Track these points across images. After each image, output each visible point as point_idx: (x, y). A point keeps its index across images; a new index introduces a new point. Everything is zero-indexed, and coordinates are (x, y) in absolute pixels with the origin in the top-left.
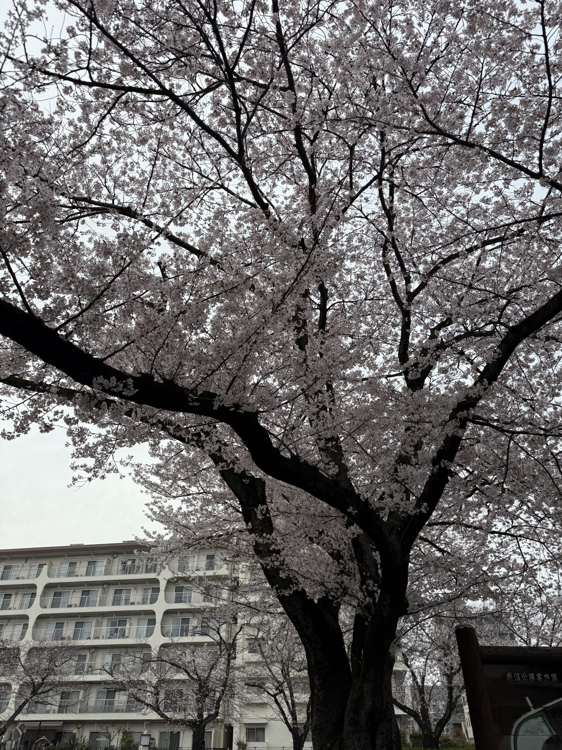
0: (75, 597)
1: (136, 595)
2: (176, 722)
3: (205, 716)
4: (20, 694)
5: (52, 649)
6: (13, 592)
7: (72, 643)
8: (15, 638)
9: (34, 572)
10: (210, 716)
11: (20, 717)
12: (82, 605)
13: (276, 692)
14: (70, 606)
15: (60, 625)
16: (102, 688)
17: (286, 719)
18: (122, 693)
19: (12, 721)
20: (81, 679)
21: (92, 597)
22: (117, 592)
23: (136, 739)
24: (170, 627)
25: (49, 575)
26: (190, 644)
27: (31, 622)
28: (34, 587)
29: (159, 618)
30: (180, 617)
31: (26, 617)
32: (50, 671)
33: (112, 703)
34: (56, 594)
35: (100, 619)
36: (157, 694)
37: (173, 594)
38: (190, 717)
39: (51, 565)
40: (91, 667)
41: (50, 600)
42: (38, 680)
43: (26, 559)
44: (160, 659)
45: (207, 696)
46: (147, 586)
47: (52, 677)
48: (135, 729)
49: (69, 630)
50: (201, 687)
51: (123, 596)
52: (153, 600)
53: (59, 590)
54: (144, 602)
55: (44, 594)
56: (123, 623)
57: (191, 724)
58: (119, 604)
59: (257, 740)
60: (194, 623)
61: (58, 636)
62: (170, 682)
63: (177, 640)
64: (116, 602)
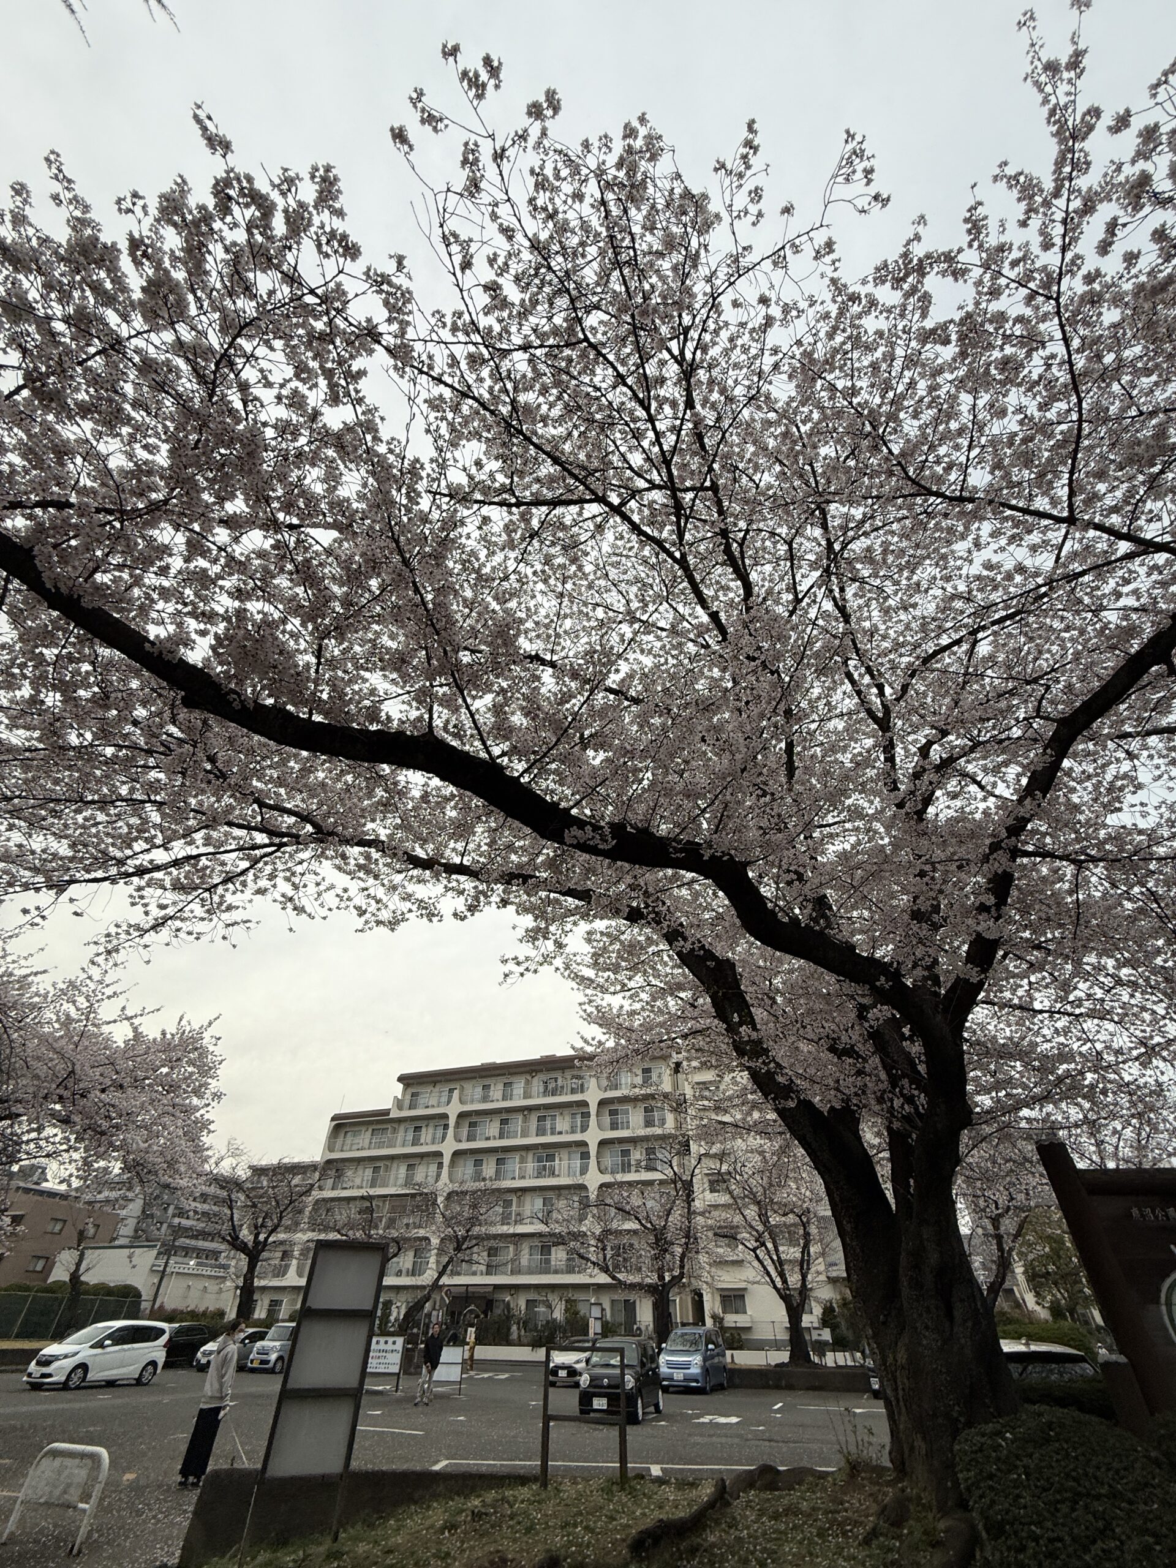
0: (493, 1128)
1: (563, 1123)
2: (632, 1286)
3: (667, 1279)
4: (441, 1251)
5: (474, 1192)
6: (423, 1124)
7: (497, 1185)
8: (431, 1180)
9: (444, 1099)
10: (673, 1278)
11: (445, 1280)
12: (501, 1137)
13: (756, 1244)
14: (488, 1139)
15: (478, 1163)
16: (536, 1242)
17: (773, 1282)
18: (561, 1247)
19: (436, 1286)
20: (511, 1231)
21: (511, 1127)
22: (541, 1119)
23: (583, 1309)
24: (608, 1161)
25: (461, 1102)
26: (638, 1182)
27: (446, 1160)
28: (445, 1116)
29: (593, 1149)
30: (619, 1148)
31: (439, 1154)
32: (473, 1221)
33: (548, 1261)
34: (471, 1125)
35: (523, 1153)
36: (604, 1249)
37: (607, 1119)
38: (648, 1281)
39: (462, 1089)
40: (519, 1214)
41: (464, 1131)
42: (461, 1232)
43: (435, 1083)
44: (601, 1203)
45: (666, 1250)
46: (575, 1110)
47: (477, 1229)
48: (580, 1296)
49: (489, 1169)
50: (657, 1240)
51: (548, 1124)
52: (584, 1128)
53: (474, 1119)
54: (573, 1131)
55: (457, 1125)
56: (550, 1158)
57: (651, 1289)
58: (544, 1134)
59: (737, 1312)
60: (637, 1155)
61: (478, 1177)
62: (619, 1233)
63: (620, 1177)
64: (541, 1132)
